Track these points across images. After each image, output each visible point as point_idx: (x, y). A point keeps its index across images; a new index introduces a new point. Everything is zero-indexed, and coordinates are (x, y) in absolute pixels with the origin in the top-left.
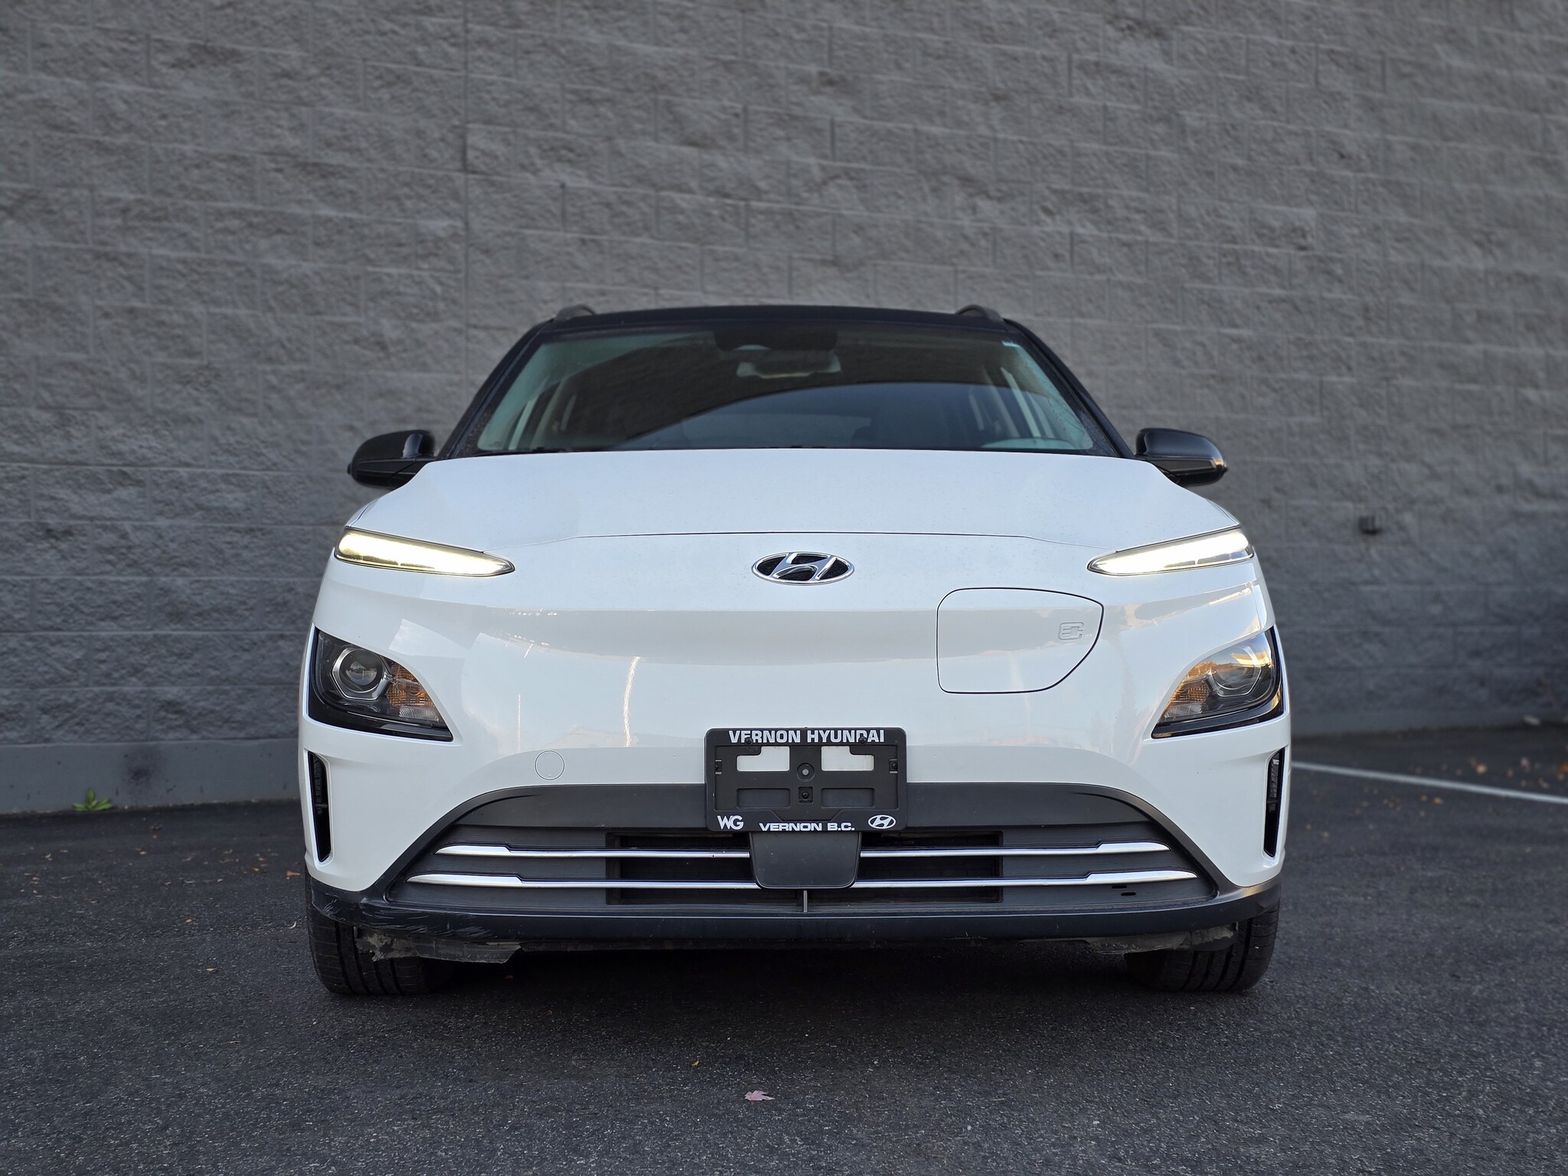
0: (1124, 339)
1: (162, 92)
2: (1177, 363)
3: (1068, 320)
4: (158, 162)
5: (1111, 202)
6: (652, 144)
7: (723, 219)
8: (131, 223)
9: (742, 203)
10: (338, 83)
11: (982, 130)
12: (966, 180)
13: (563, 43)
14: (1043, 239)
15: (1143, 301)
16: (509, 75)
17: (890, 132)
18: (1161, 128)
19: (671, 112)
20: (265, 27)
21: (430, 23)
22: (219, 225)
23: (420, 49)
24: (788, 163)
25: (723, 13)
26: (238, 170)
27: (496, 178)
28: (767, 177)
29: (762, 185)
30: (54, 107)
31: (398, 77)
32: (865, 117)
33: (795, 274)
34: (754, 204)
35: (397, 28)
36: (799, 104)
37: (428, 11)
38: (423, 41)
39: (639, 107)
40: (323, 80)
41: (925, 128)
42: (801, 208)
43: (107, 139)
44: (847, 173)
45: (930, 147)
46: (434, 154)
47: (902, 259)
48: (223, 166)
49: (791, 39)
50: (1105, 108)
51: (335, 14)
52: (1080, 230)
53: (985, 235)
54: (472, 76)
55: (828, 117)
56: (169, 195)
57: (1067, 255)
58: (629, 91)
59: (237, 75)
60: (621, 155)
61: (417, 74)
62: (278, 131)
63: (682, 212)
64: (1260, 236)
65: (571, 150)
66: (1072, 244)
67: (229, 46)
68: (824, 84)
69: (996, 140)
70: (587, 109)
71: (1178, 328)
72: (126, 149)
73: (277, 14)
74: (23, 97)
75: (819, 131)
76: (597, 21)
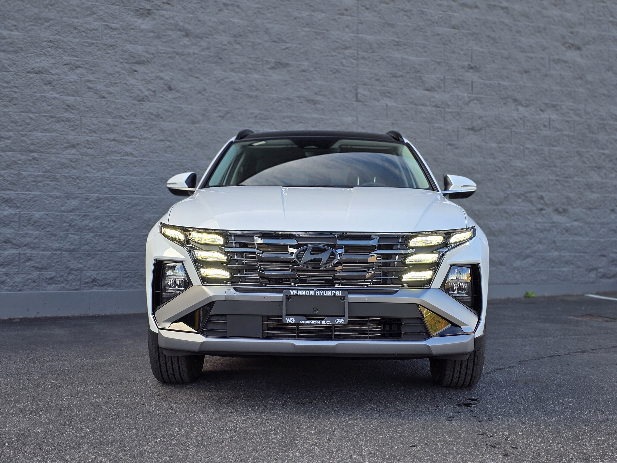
0: (566, 154)
1: (267, 77)
2: (584, 162)
3: (548, 148)
4: (266, 100)
5: (563, 107)
6: (415, 90)
7: (437, 115)
8: (258, 121)
9: (443, 110)
10: (319, 73)
11: (521, 83)
12: (515, 100)
13: (387, 57)
14: (540, 120)
15: (573, 141)
16: (371, 69)
17: (491, 84)
18: (579, 81)
19: (421, 79)
20: (298, 55)
21: (347, 52)
22: (284, 121)
23: (344, 61)
24: (458, 96)
25: (438, 46)
26: (289, 102)
27: (366, 103)
28: (451, 100)
29: (450, 103)
30: (236, 83)
31: (337, 71)
32: (483, 79)
33: (459, 133)
34: (447, 110)
35: (337, 54)
36: (461, 76)
37: (346, 48)
38: (345, 58)
39: (410, 78)
40: (315, 72)
41: (502, 82)
42: (462, 111)
43: (250, 93)
44: (477, 99)
45: (504, 89)
46: (347, 95)
47: (494, 128)
48: (284, 101)
49: (459, 53)
50: (561, 75)
51: (318, 50)
52: (552, 117)
53: (521, 119)
54: (361, 69)
55: (471, 80)
56: (269, 111)
57: (548, 126)
58: (408, 73)
59: (289, 71)
60: (405, 94)
61: (343, 69)
62: (301, 89)
63: (424, 113)
64: (612, 118)
65: (389, 93)
66: (550, 122)
67: (287, 62)
68: (469, 69)
69: (525, 86)
70: (395, 79)
71: (584, 150)
72: (256, 97)
73: (302, 51)
74: (227, 80)
75: (468, 84)
76: (398, 50)
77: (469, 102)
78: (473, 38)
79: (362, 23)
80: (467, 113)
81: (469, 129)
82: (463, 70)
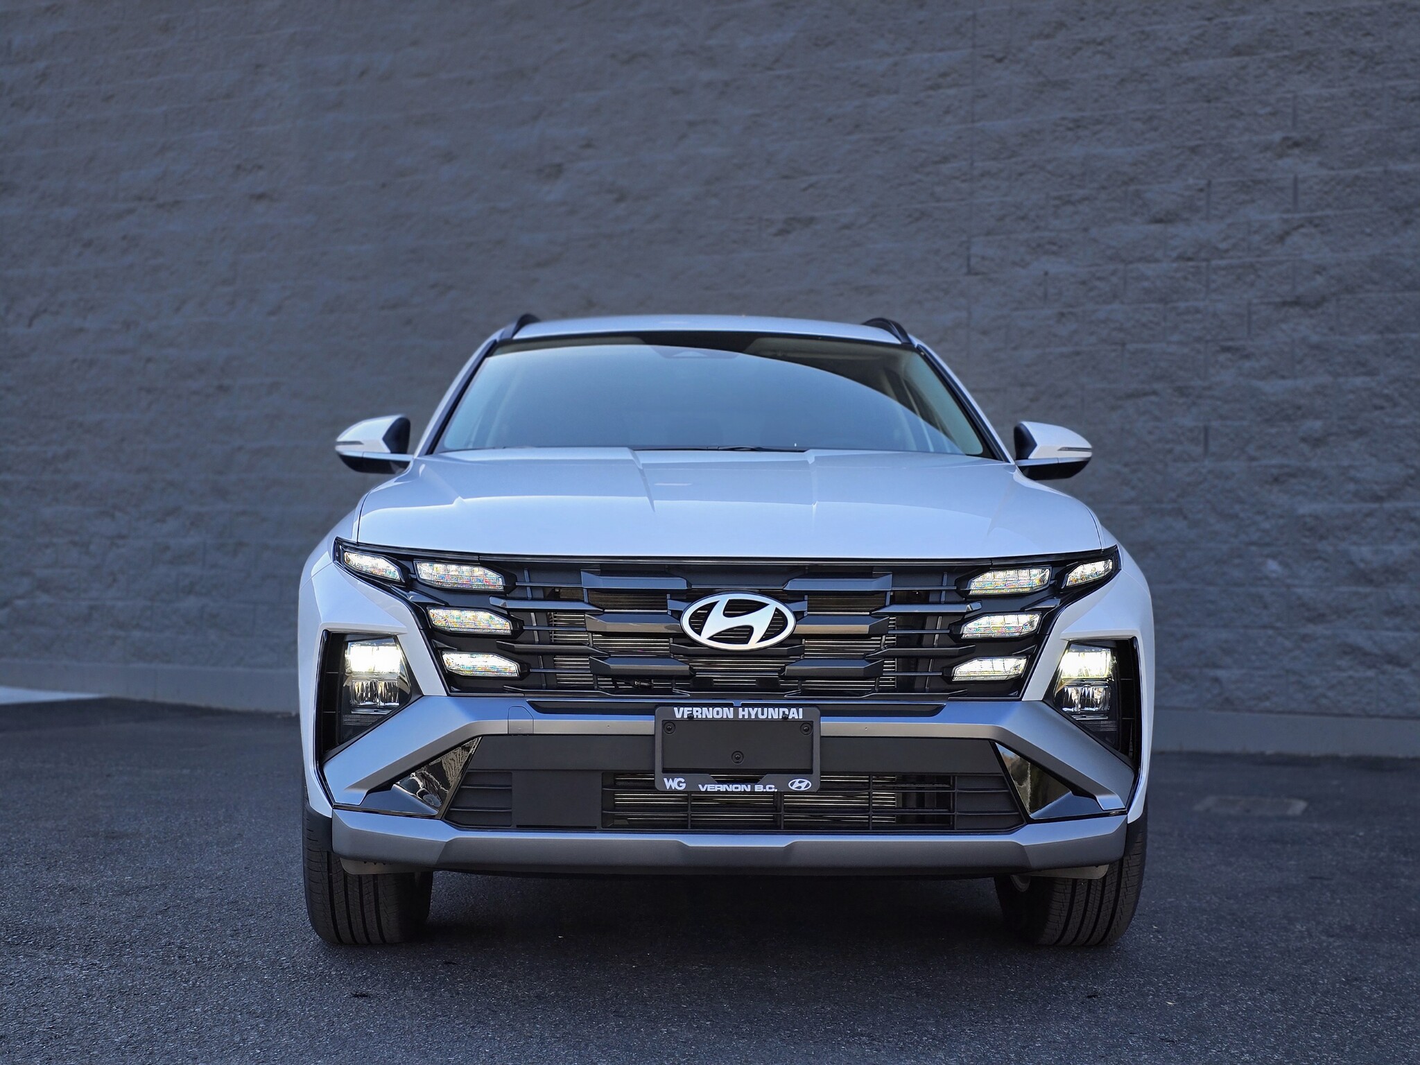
77: (1287, 233)
78: (1301, 68)
79: (985, 96)
80: (1281, 263)
81: (1284, 304)
82: (1269, 154)
